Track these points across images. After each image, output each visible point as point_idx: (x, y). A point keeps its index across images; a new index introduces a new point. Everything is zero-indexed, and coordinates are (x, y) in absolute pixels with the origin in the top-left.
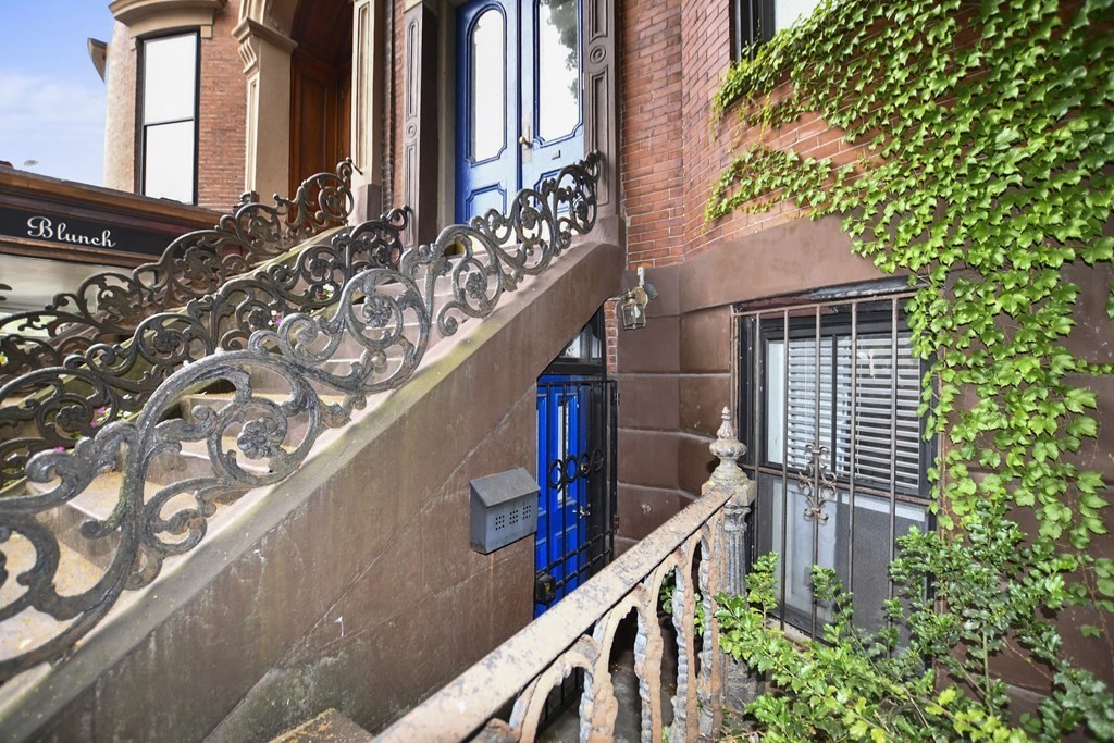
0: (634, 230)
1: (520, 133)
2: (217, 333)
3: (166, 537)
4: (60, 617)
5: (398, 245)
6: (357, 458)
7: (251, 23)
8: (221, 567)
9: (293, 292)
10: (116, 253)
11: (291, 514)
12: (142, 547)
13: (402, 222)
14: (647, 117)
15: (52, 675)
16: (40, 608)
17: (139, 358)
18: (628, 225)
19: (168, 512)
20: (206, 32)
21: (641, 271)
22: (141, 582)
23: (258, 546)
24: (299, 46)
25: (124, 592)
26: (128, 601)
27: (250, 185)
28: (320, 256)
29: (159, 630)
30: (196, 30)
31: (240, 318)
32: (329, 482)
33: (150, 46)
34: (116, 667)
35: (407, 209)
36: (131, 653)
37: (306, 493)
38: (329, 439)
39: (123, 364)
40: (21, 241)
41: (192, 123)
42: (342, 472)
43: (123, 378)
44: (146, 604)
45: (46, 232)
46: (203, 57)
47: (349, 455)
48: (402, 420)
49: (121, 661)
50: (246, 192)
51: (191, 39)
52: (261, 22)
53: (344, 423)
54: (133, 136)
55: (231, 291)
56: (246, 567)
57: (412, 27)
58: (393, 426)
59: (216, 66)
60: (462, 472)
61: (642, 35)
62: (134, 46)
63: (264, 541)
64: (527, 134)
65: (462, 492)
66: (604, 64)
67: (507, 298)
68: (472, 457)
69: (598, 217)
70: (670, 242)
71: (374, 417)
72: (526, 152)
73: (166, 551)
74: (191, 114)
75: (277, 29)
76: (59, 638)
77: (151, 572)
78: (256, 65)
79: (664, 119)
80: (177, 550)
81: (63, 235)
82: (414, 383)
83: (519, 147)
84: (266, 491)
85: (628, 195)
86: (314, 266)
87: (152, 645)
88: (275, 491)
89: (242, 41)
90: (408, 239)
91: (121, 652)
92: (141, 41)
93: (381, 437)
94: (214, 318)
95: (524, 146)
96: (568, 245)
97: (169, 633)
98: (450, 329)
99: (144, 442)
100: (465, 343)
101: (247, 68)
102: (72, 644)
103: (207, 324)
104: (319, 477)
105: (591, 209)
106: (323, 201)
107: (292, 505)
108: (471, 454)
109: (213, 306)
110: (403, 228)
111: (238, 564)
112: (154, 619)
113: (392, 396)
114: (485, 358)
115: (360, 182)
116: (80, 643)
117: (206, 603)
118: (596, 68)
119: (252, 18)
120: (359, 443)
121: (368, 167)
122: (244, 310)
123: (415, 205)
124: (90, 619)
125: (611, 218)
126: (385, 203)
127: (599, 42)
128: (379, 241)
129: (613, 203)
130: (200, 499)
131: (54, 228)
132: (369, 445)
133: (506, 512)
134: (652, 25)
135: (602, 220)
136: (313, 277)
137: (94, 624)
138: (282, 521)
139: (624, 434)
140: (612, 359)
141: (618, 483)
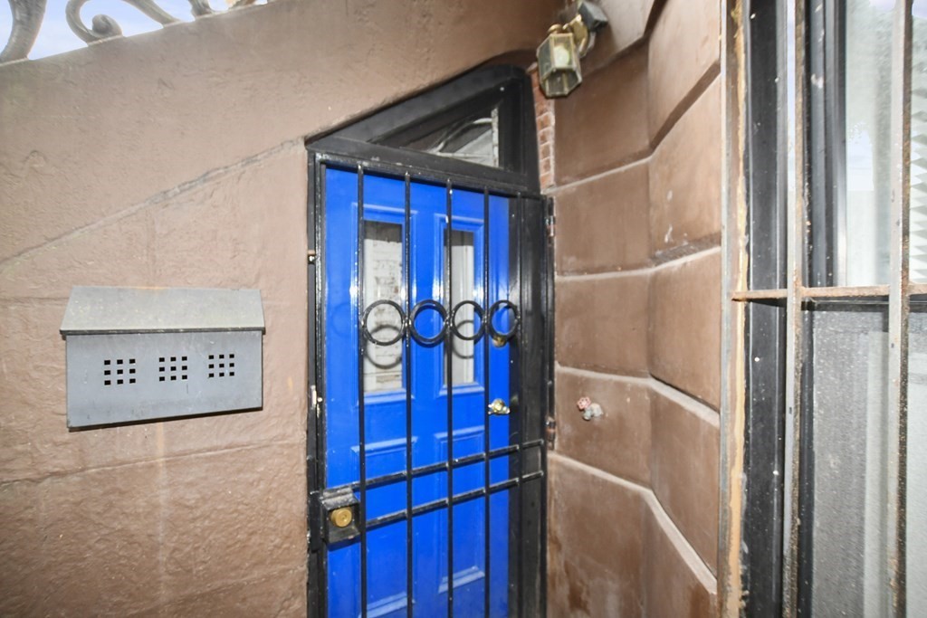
133: (142, 355)
139: (564, 285)
140: (547, 167)
141: (558, 368)
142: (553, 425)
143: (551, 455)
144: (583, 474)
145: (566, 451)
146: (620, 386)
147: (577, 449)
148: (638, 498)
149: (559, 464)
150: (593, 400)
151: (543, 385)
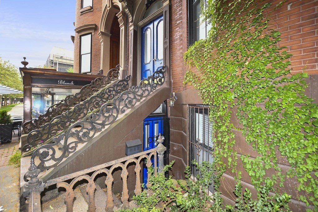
0: (174, 83)
1: (154, 58)
2: (89, 107)
3: (70, 150)
4: (55, 161)
5: (128, 84)
6: (101, 138)
7: (101, 32)
8: (77, 155)
9: (104, 97)
10: (74, 86)
11: (89, 147)
12: (66, 152)
13: (129, 79)
14: (176, 57)
15: (54, 169)
16: (53, 160)
17: (75, 113)
18: (172, 82)
19: (70, 146)
20: (93, 34)
21: (174, 93)
22: (66, 157)
23: (83, 152)
24: (112, 35)
25: (64, 158)
26: (64, 159)
27: (101, 68)
28: (110, 89)
29: (67, 164)
30: (91, 33)
31: (93, 103)
32: (95, 142)
33: (82, 38)
34: (61, 169)
35: (130, 76)
36: (63, 167)
37: (92, 144)
38: (97, 134)
39: (71, 114)
40: (57, 85)
41: (90, 54)
42: (98, 140)
43: (71, 117)
44: (66, 160)
45: (61, 83)
46: (92, 39)
47: (100, 138)
48: (110, 131)
49: (62, 168)
50: (101, 70)
51: (90, 35)
52: (103, 31)
53: (101, 131)
54: (79, 57)
55: (91, 98)
56: (81, 155)
57: (131, 34)
58: (108, 132)
59: (95, 41)
60: (124, 140)
61: (175, 38)
62: (79, 38)
63: (84, 152)
64: (155, 58)
65: (124, 144)
66: (167, 45)
67: (138, 103)
68: (126, 137)
69: (165, 81)
70: (180, 86)
71: (106, 130)
72: (155, 62)
73: (70, 152)
74: (90, 52)
75: (107, 32)
76: (55, 164)
77: (68, 155)
78: (102, 41)
79: (179, 58)
80: (72, 152)
81: (64, 83)
82: (114, 123)
83: (154, 61)
84: (86, 143)
85: (172, 75)
86: (108, 91)
87: (66, 166)
88: (87, 143)
89: (100, 36)
90: (130, 83)
91: (62, 167)
92: (81, 36)
93: (106, 134)
94: (88, 104)
95: (155, 61)
96: (156, 89)
97: (69, 165)
98: (123, 111)
99: (67, 136)
100: (126, 115)
101: (101, 41)
102: (56, 165)
103: (87, 105)
104: (94, 141)
105: (163, 79)
106: (113, 74)
107: (89, 146)
108: (126, 136)
109: (88, 101)
110: (129, 80)
111: (80, 155)
112: (67, 162)
113: (110, 126)
114: (129, 118)
115: (121, 69)
116: (57, 165)
117: (74, 161)
118: (166, 46)
119: (102, 31)
120: (102, 135)
121: (123, 66)
122: (94, 102)
123: (132, 75)
124: (59, 162)
125: (168, 81)
126: (127, 73)
127: (166, 40)
128: (123, 84)
129: (169, 77)
130: (75, 144)
131: (63, 82)
132: (103, 136)
133: (133, 148)
134: (177, 36)
135: (166, 81)
136: (108, 94)
137: (59, 163)
138: (87, 149)
139: (171, 131)
140: (169, 113)
141: (170, 142)
142: (170, 151)
143: (169, 155)
144: (174, 157)
145: (171, 154)
146: (179, 145)
147: (173, 154)
148: (181, 160)
149: (170, 156)
150: (175, 147)
151: (168, 145)
